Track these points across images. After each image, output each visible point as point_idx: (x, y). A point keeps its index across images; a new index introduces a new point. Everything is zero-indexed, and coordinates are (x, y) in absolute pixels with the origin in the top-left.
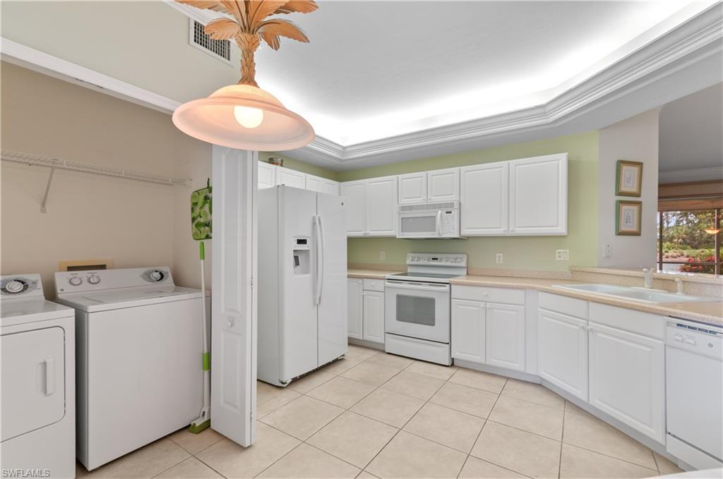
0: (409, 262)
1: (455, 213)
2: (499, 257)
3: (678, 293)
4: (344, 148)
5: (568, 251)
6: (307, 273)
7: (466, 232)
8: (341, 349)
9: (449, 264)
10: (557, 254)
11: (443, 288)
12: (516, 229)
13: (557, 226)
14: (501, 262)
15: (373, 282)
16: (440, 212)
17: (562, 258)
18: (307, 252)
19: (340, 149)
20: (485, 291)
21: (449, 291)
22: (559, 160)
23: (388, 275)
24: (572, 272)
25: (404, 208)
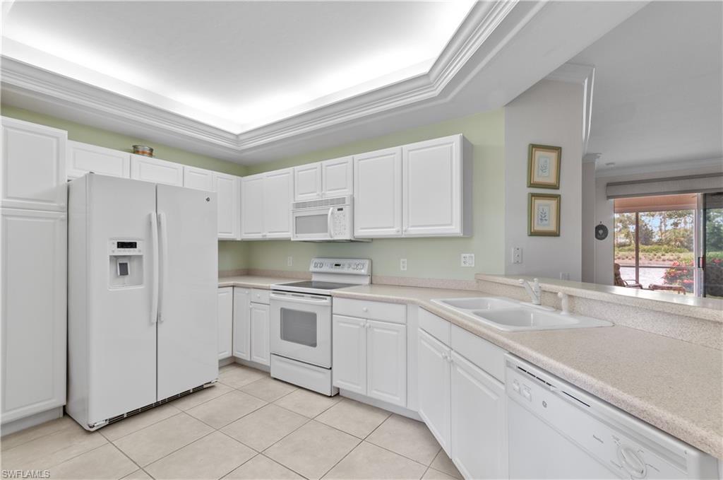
0: (312, 269)
1: (347, 209)
2: (403, 262)
3: (563, 313)
4: (237, 136)
5: (473, 255)
6: (140, 283)
7: (361, 233)
8: (208, 373)
9: (351, 271)
10: (463, 260)
11: (324, 301)
12: (410, 229)
13: (451, 225)
14: (406, 269)
15: (259, 293)
16: (331, 209)
17: (467, 265)
18: (140, 257)
19: (232, 137)
20: (364, 306)
21: (330, 304)
22: (453, 142)
23: (273, 285)
24: (478, 281)
25: (298, 206)
